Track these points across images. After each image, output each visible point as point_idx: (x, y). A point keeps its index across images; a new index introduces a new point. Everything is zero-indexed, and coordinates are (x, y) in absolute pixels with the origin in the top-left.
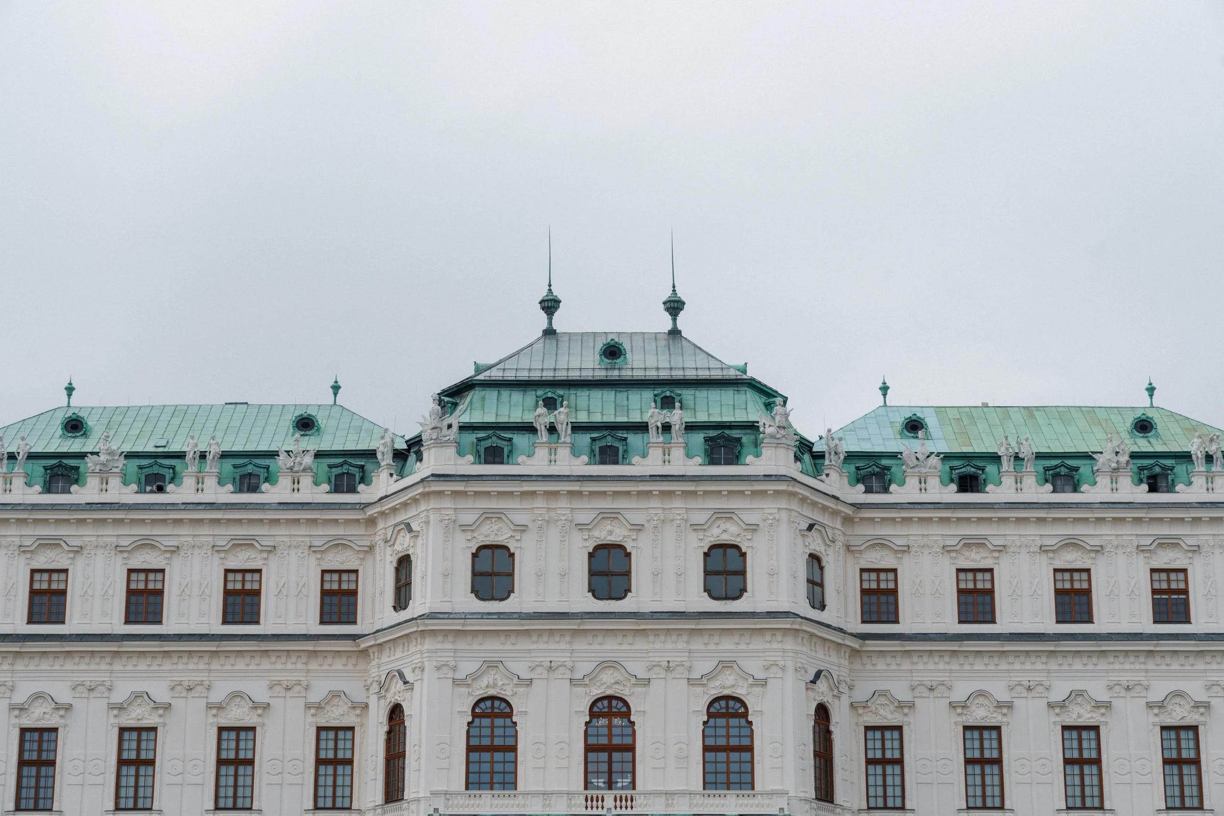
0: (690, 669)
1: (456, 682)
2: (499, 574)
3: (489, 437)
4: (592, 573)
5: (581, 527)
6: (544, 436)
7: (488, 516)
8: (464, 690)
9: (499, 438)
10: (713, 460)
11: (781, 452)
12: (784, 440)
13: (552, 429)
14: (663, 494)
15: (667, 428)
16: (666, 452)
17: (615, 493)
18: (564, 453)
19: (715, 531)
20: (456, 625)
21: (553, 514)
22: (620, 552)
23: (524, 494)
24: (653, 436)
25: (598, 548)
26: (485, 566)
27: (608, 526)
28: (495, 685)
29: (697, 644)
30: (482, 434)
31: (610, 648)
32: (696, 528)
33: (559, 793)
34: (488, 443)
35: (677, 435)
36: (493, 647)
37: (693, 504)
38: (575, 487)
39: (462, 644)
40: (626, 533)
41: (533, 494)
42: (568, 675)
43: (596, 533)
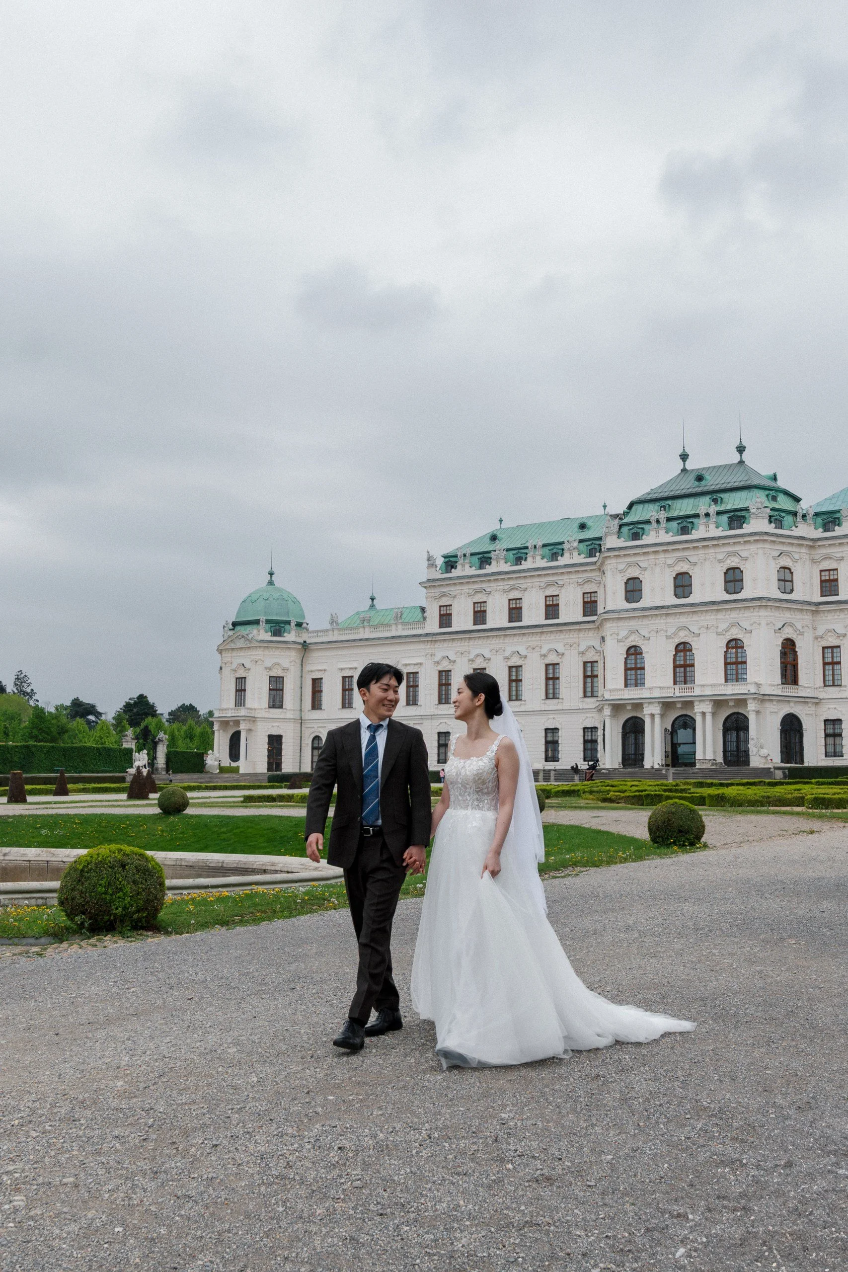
0: (717, 627)
1: (619, 641)
2: (636, 591)
3: (633, 528)
4: (676, 586)
5: (669, 566)
6: (654, 525)
7: (629, 565)
8: (622, 644)
9: (637, 528)
10: (731, 528)
11: (760, 521)
12: (760, 515)
13: (658, 521)
14: (704, 547)
15: (707, 515)
16: (707, 526)
17: (683, 549)
18: (662, 532)
19: (729, 561)
20: (616, 615)
21: (657, 561)
22: (687, 575)
23: (644, 553)
24: (703, 520)
25: (678, 575)
26: (630, 588)
27: (681, 564)
28: (634, 641)
29: (720, 616)
30: (631, 527)
31: (683, 620)
32: (720, 561)
33: (656, 687)
34: (633, 531)
35: (713, 518)
36: (633, 624)
37: (718, 550)
38: (665, 548)
39: (621, 624)
40: (689, 567)
41: (648, 553)
42: (665, 634)
43: (676, 568)
